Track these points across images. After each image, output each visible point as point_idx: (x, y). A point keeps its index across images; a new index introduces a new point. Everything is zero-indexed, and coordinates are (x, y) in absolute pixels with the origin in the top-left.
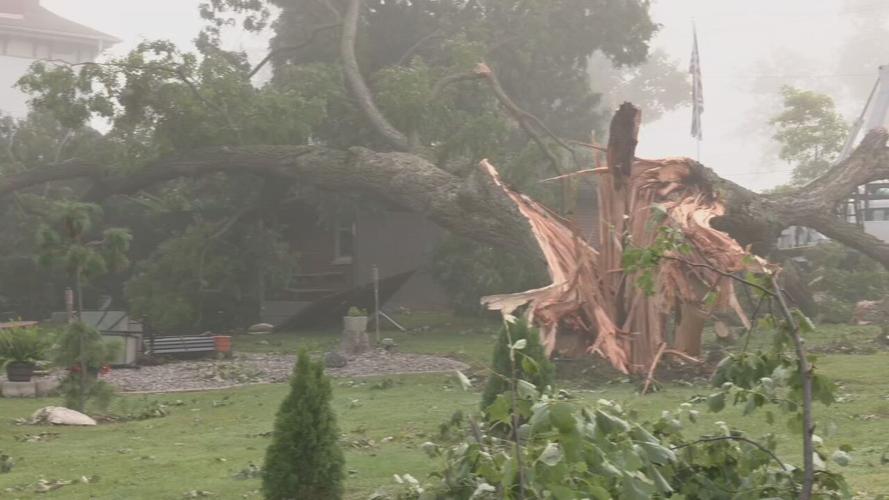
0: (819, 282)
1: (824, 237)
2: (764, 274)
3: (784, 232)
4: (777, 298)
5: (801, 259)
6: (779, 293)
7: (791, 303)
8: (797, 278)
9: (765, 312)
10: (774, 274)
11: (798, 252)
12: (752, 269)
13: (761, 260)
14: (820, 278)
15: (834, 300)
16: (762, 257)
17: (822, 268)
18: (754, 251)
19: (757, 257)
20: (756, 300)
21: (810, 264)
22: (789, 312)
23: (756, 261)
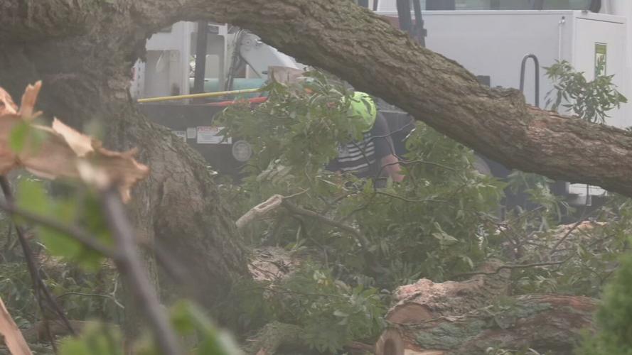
0: (271, 213)
1: (288, 61)
2: (82, 184)
3: (155, 43)
4: (123, 267)
5: (208, 136)
6: (132, 252)
7: (170, 284)
8: (197, 198)
9: (83, 314)
10: (115, 186)
11: (202, 112)
12: (42, 166)
13: (71, 136)
14: (274, 201)
15: (319, 276)
16: (78, 127)
17: (279, 169)
18: (52, 107)
19: (59, 127)
20: (55, 274)
21: (242, 152)
22: (162, 313)
23: (58, 141)
